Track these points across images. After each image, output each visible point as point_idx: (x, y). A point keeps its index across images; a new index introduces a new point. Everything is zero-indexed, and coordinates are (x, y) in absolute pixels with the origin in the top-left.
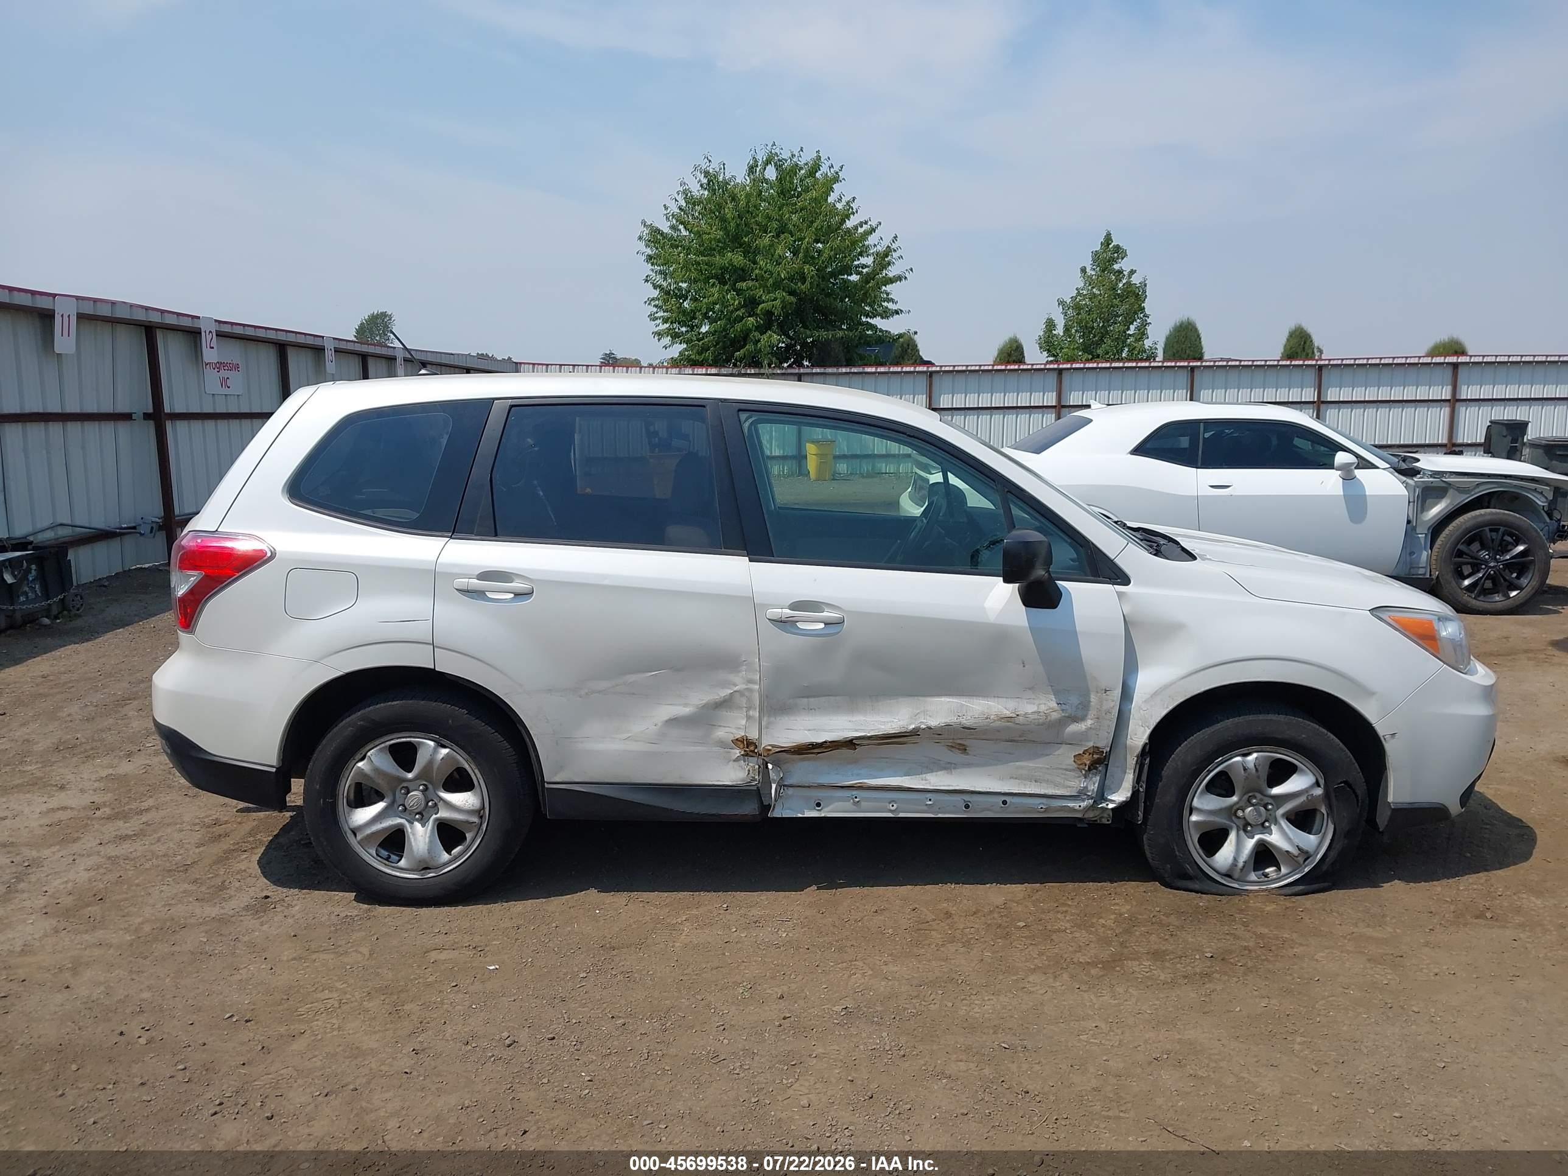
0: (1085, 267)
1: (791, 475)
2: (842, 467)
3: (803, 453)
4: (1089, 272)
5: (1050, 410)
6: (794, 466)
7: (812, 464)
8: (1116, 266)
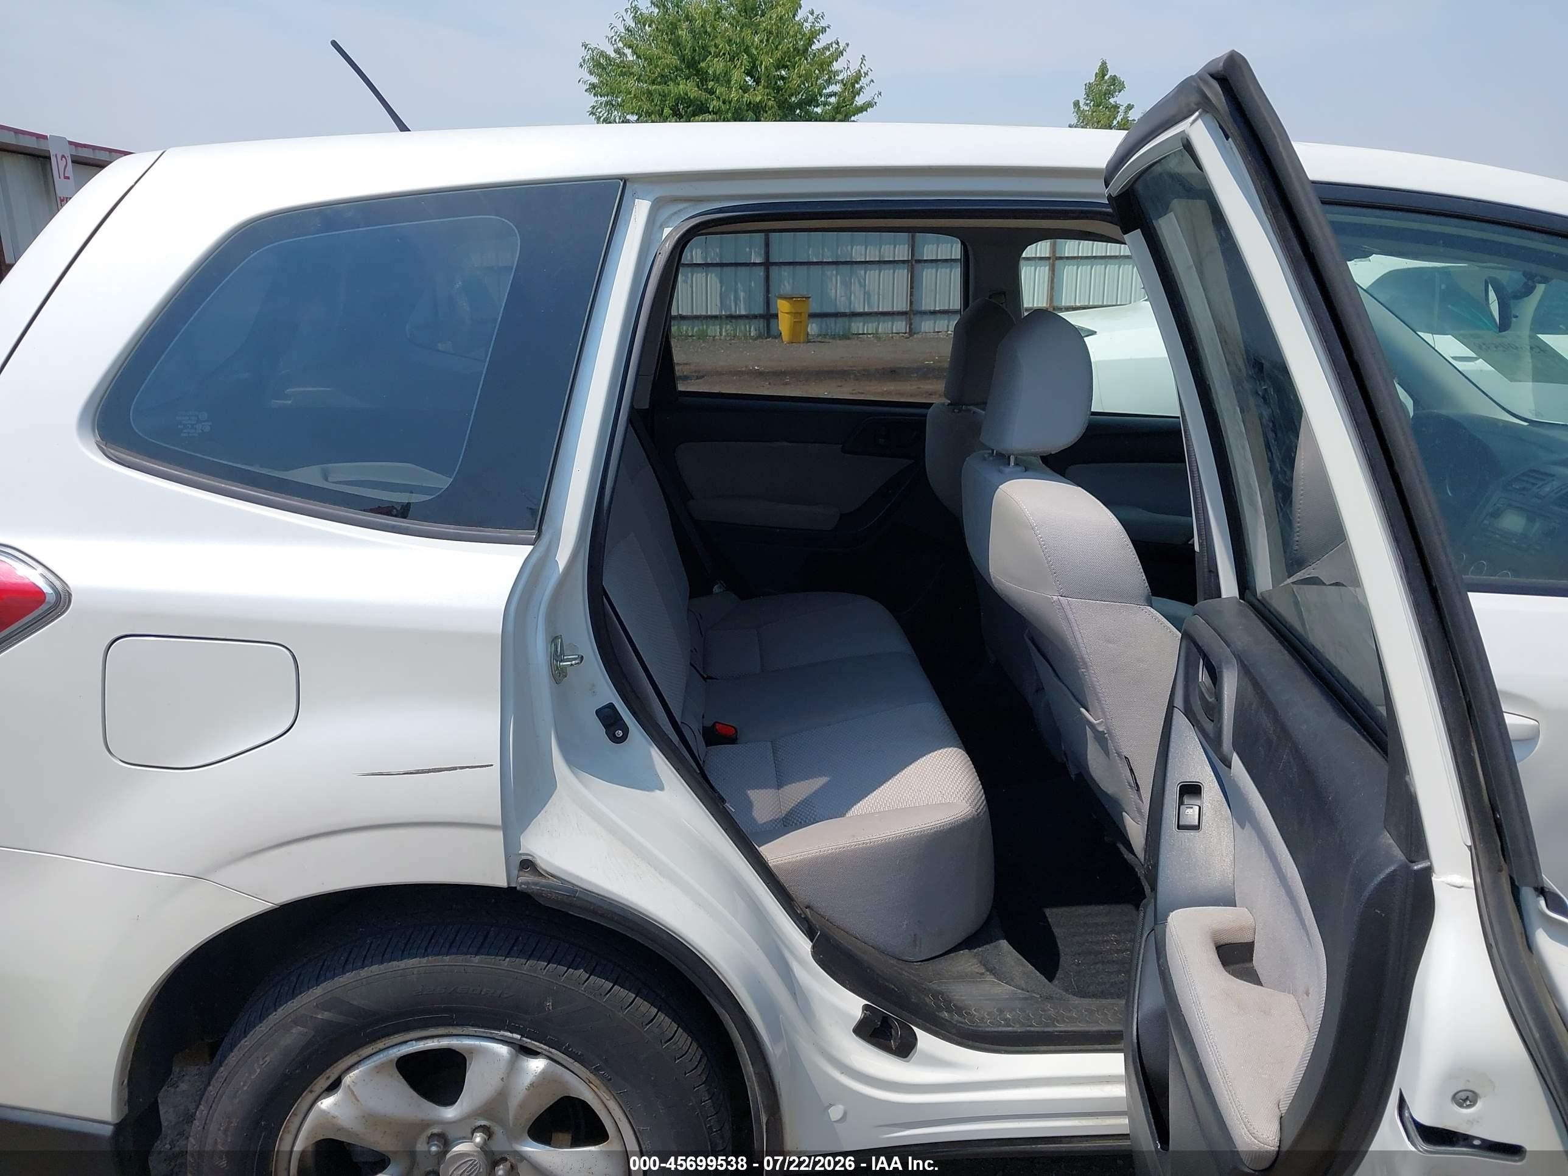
0: (1078, 101)
1: (759, 336)
2: (813, 328)
3: (772, 311)
4: (1083, 107)
5: (1043, 262)
6: (761, 326)
7: (784, 324)
8: (1112, 100)
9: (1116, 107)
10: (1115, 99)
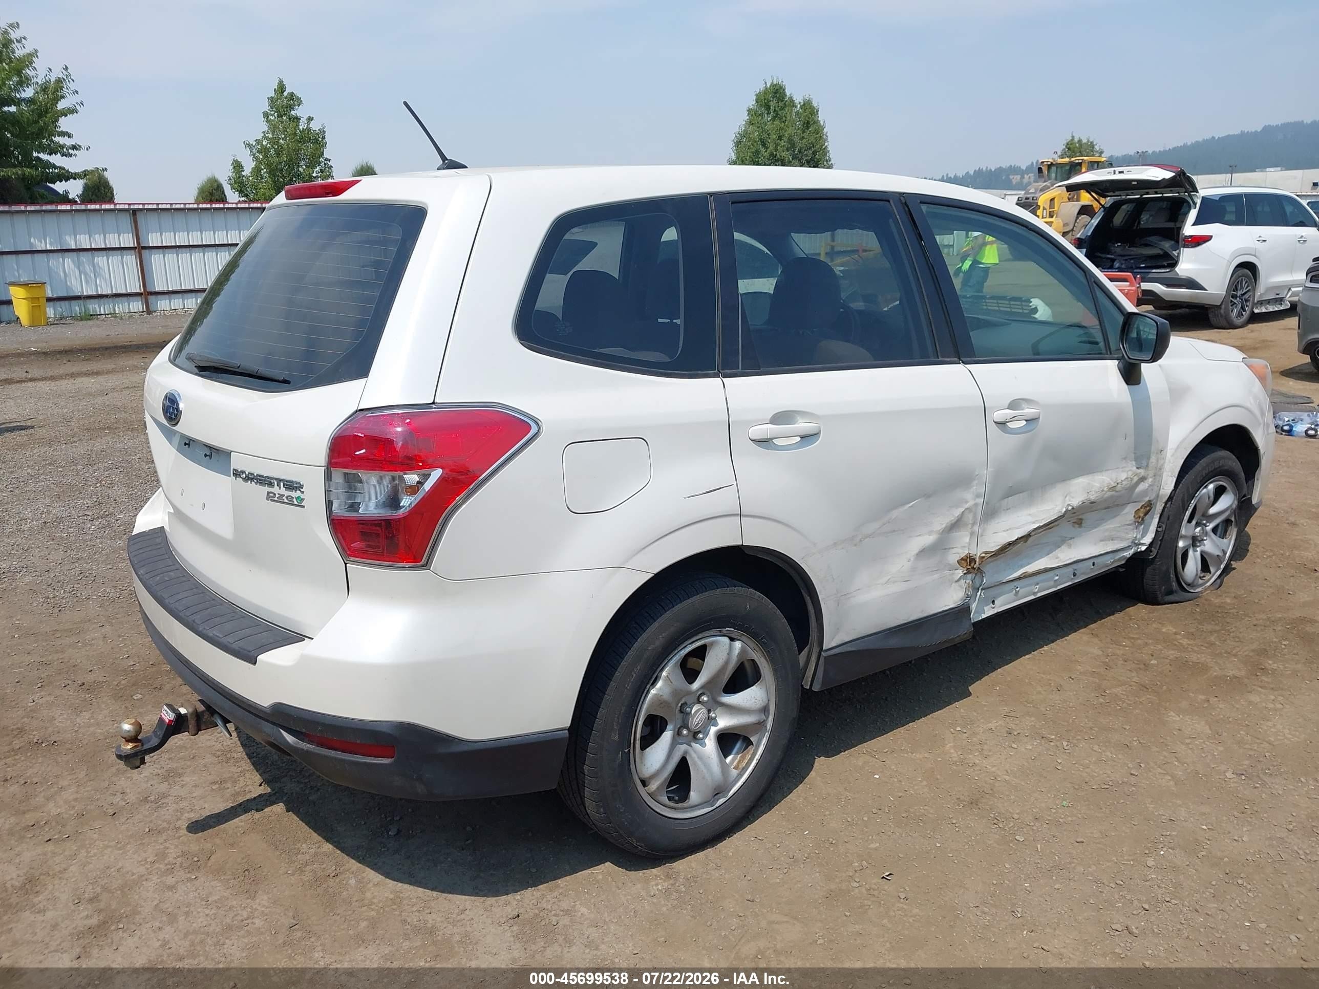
0: (266, 112)
2: (52, 311)
4: (270, 116)
7: (21, 309)
8: (293, 112)
9: (297, 119)
10: (296, 112)
